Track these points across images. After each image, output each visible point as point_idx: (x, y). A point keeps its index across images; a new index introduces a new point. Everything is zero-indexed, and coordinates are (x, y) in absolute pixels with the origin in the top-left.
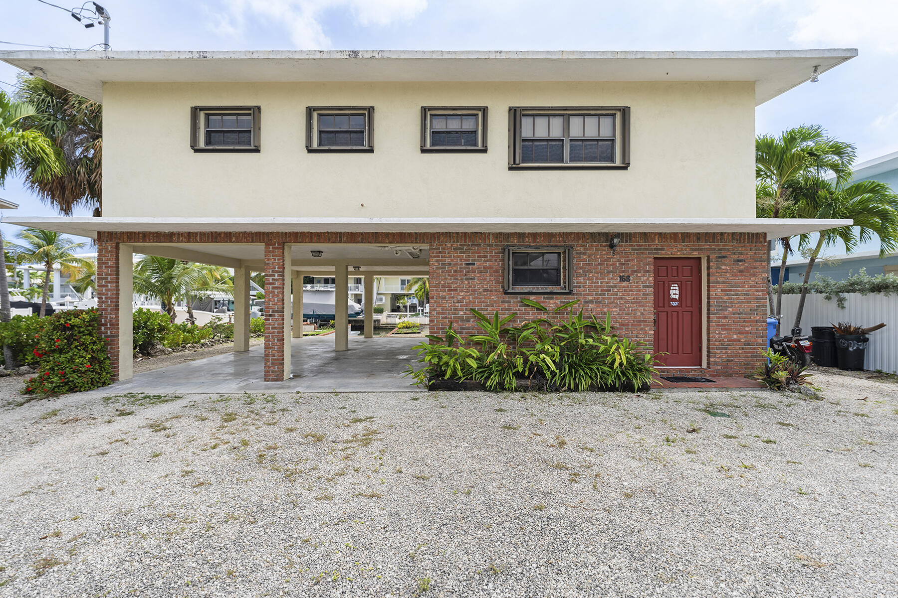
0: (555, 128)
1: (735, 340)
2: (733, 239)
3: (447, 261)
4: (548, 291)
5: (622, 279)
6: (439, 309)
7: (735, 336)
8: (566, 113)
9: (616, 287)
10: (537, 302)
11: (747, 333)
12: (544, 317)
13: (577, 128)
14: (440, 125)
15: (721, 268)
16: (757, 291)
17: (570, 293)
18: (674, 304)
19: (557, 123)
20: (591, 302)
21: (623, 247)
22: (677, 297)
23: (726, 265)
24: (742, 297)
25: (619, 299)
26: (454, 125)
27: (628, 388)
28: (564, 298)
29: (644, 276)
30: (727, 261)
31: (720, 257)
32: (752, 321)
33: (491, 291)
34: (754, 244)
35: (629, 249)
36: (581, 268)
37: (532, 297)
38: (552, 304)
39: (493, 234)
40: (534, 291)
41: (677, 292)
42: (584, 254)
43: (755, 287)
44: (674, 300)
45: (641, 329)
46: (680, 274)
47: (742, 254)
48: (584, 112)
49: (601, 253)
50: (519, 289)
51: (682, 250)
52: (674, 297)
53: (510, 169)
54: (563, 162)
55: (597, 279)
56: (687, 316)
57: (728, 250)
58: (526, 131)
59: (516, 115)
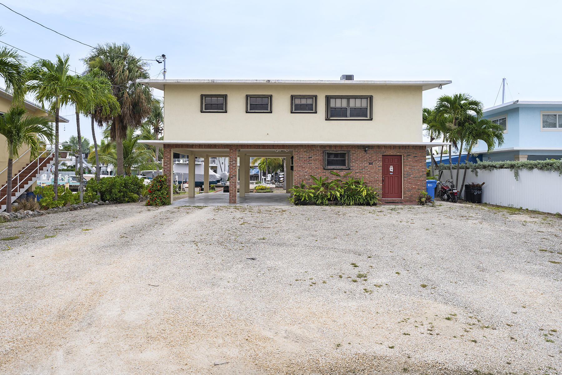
0: (344, 103)
1: (414, 188)
2: (413, 148)
3: (301, 156)
4: (341, 168)
5: (370, 164)
6: (298, 175)
7: (414, 186)
8: (348, 98)
9: (367, 167)
10: (336, 173)
11: (418, 185)
12: (339, 179)
13: (352, 103)
14: (297, 101)
15: (408, 160)
16: (423, 169)
17: (349, 169)
18: (391, 174)
19: (344, 102)
20: (358, 173)
21: (370, 151)
22: (392, 171)
23: (410, 158)
24: (416, 171)
25: (368, 171)
26: (304, 101)
27: (368, 204)
28: (347, 171)
29: (378, 162)
30: (410, 157)
31: (408, 155)
32: (421, 181)
33: (318, 168)
34: (421, 150)
35: (372, 152)
36: (354, 159)
37: (335, 171)
38: (342, 173)
39: (319, 146)
40: (335, 168)
41: (392, 169)
42: (355, 154)
43: (422, 167)
44: (391, 172)
45: (377, 184)
46: (394, 162)
47: (416, 154)
48: (355, 97)
49: (361, 153)
50: (329, 167)
51: (393, 152)
52: (391, 171)
53: (326, 120)
54: (347, 117)
55: (360, 163)
56: (396, 178)
57: (411, 152)
58: (332, 104)
59: (328, 98)
